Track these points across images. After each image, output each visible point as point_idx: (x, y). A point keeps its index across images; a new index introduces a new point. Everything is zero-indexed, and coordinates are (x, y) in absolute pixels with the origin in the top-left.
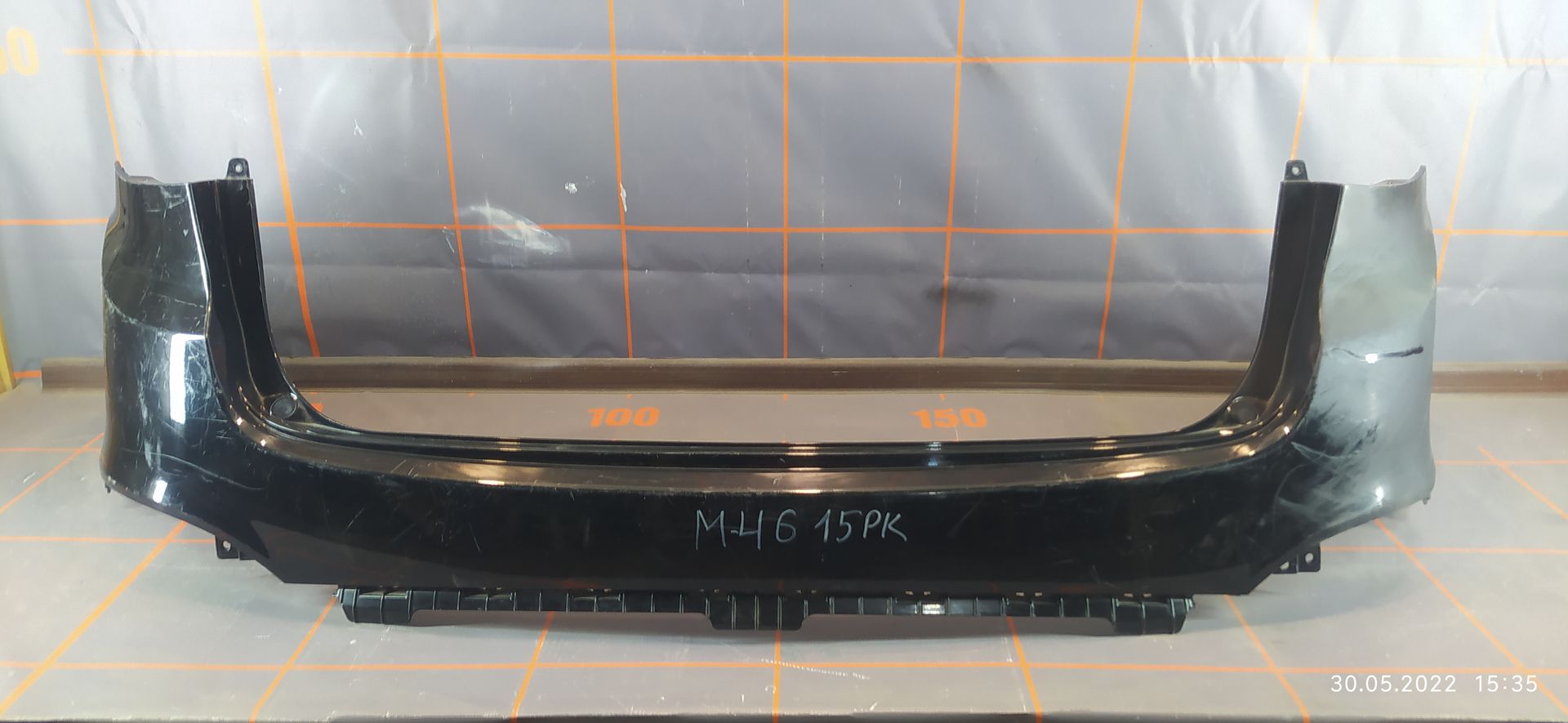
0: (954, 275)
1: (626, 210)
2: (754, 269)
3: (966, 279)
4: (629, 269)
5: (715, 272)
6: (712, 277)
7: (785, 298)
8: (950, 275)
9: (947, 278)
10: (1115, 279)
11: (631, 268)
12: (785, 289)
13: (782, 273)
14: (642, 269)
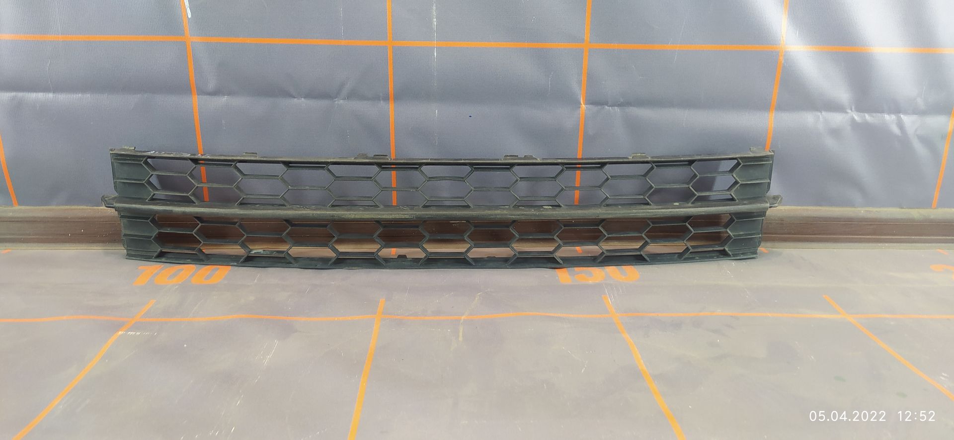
0: (592, 104)
1: (190, 16)
2: (353, 95)
3: (607, 107)
4: (198, 95)
5: (304, 98)
6: (303, 102)
7: (392, 132)
8: (586, 104)
9: (583, 106)
10: (780, 108)
11: (202, 92)
12: (392, 120)
13: (386, 99)
14: (216, 93)
